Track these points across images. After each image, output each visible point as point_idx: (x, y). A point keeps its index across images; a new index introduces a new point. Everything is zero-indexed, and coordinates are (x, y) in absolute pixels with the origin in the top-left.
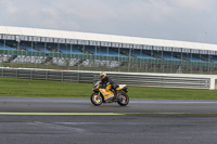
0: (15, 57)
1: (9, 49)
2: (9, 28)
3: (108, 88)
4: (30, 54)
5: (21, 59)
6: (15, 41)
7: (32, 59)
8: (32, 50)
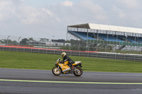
0: (124, 47)
1: (120, 41)
2: (120, 27)
3: (66, 63)
4: (134, 45)
5: (128, 48)
6: (124, 36)
7: (135, 48)
8: (135, 42)
